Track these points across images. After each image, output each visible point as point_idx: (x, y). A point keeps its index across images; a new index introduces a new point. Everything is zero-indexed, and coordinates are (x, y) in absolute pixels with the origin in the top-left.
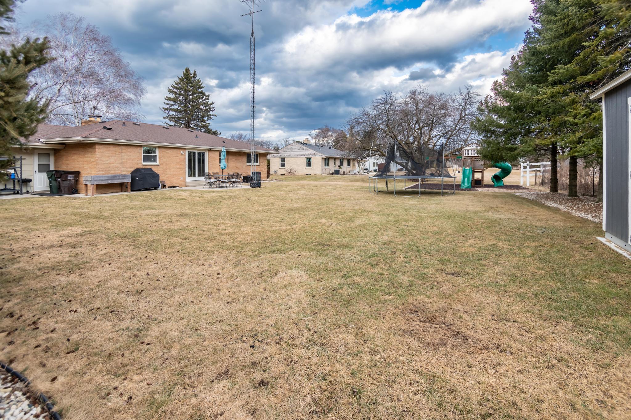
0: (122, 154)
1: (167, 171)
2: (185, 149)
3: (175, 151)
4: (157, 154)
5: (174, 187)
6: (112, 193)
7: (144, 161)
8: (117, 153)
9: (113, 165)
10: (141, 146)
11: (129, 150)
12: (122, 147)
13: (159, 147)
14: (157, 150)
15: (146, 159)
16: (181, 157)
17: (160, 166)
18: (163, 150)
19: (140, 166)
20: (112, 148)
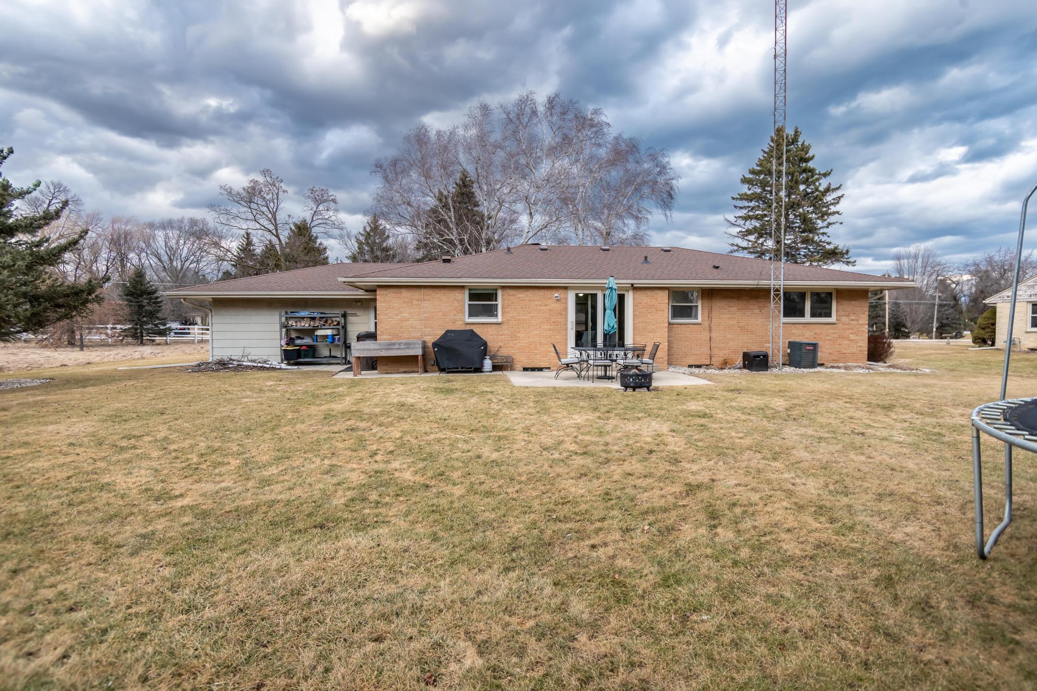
0: (426, 304)
1: (521, 335)
2: (566, 288)
3: (541, 293)
4: (499, 302)
5: (540, 369)
6: (405, 372)
7: (470, 315)
8: (415, 302)
9: (407, 323)
10: (463, 287)
11: (438, 296)
12: (423, 290)
13: (503, 288)
14: (500, 293)
15: (473, 312)
16: (557, 306)
17: (504, 326)
18: (511, 292)
19: (459, 326)
20: (405, 293)
